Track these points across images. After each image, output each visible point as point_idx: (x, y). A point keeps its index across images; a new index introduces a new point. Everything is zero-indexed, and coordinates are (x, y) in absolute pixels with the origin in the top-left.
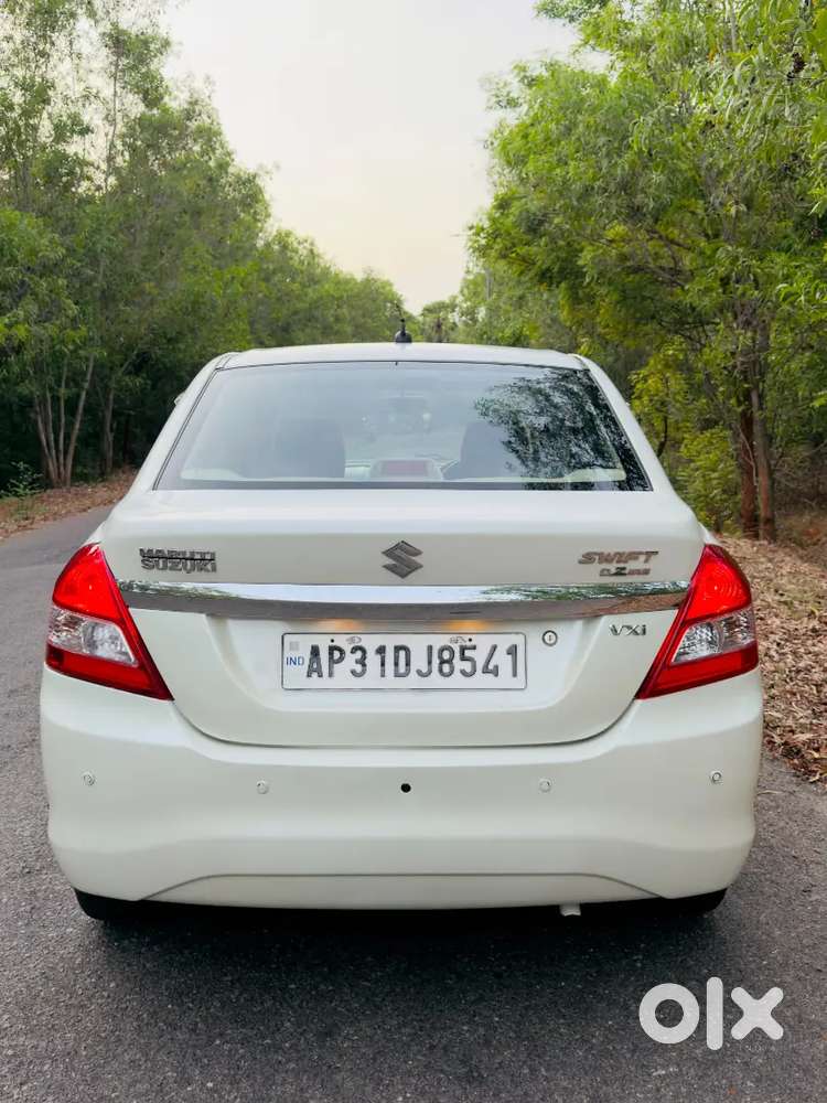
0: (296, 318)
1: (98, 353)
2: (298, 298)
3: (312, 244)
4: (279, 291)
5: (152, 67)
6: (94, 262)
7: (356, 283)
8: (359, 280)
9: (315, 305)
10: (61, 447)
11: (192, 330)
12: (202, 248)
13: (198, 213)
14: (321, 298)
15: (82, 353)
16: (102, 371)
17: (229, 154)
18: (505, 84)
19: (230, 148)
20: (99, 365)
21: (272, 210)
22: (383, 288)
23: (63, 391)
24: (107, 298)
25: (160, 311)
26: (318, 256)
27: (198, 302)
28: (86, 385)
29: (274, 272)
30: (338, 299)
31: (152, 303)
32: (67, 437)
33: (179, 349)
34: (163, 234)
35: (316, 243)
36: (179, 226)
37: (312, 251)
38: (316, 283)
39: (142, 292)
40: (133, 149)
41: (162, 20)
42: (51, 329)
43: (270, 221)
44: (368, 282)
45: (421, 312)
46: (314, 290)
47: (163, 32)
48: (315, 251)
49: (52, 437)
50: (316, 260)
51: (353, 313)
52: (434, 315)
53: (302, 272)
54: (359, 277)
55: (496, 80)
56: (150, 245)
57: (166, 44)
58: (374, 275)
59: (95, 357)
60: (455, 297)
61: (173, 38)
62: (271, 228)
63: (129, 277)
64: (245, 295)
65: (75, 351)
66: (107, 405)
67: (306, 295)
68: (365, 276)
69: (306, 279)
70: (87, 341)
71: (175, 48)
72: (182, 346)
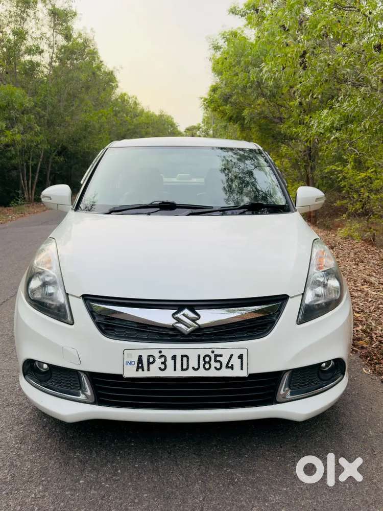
0: (128, 132)
1: (45, 146)
2: (130, 124)
3: (136, 98)
4: (121, 120)
5: (69, 24)
6: (45, 108)
7: (156, 116)
8: (157, 115)
9: (137, 126)
10: (30, 186)
11: (85, 137)
12: (90, 103)
13: (88, 88)
14: (140, 124)
15: (40, 146)
16: (47, 154)
17: (101, 62)
18: (216, 40)
19: (101, 59)
20: (46, 152)
21: (119, 85)
22: (167, 119)
23: (31, 163)
24: (50, 124)
25: (72, 129)
26: (138, 104)
27: (87, 125)
28: (41, 160)
29: (119, 112)
30: (147, 124)
31: (69, 125)
32: (32, 183)
33: (79, 146)
34: (73, 96)
35: (137, 98)
36: (80, 93)
37: (135, 102)
38: (137, 116)
39: (65, 121)
40: (61, 60)
41: (74, 5)
42: (28, 136)
43: (118, 89)
44: (161, 116)
45: (184, 130)
46: (136, 120)
47: (74, 9)
48: (137, 102)
49: (26, 182)
50: (138, 106)
51: (154, 131)
52: (191, 132)
53: (131, 111)
54: (157, 113)
55: (213, 38)
56: (67, 101)
57: (75, 14)
58: (163, 113)
59: (45, 149)
60: (200, 124)
61: (78, 12)
62: (118, 92)
63: (59, 114)
64: (108, 123)
65: (36, 146)
66: (48, 169)
67: (133, 122)
68: (160, 114)
69: (132, 115)
70: (42, 142)
71: (78, 16)
72: (80, 144)
